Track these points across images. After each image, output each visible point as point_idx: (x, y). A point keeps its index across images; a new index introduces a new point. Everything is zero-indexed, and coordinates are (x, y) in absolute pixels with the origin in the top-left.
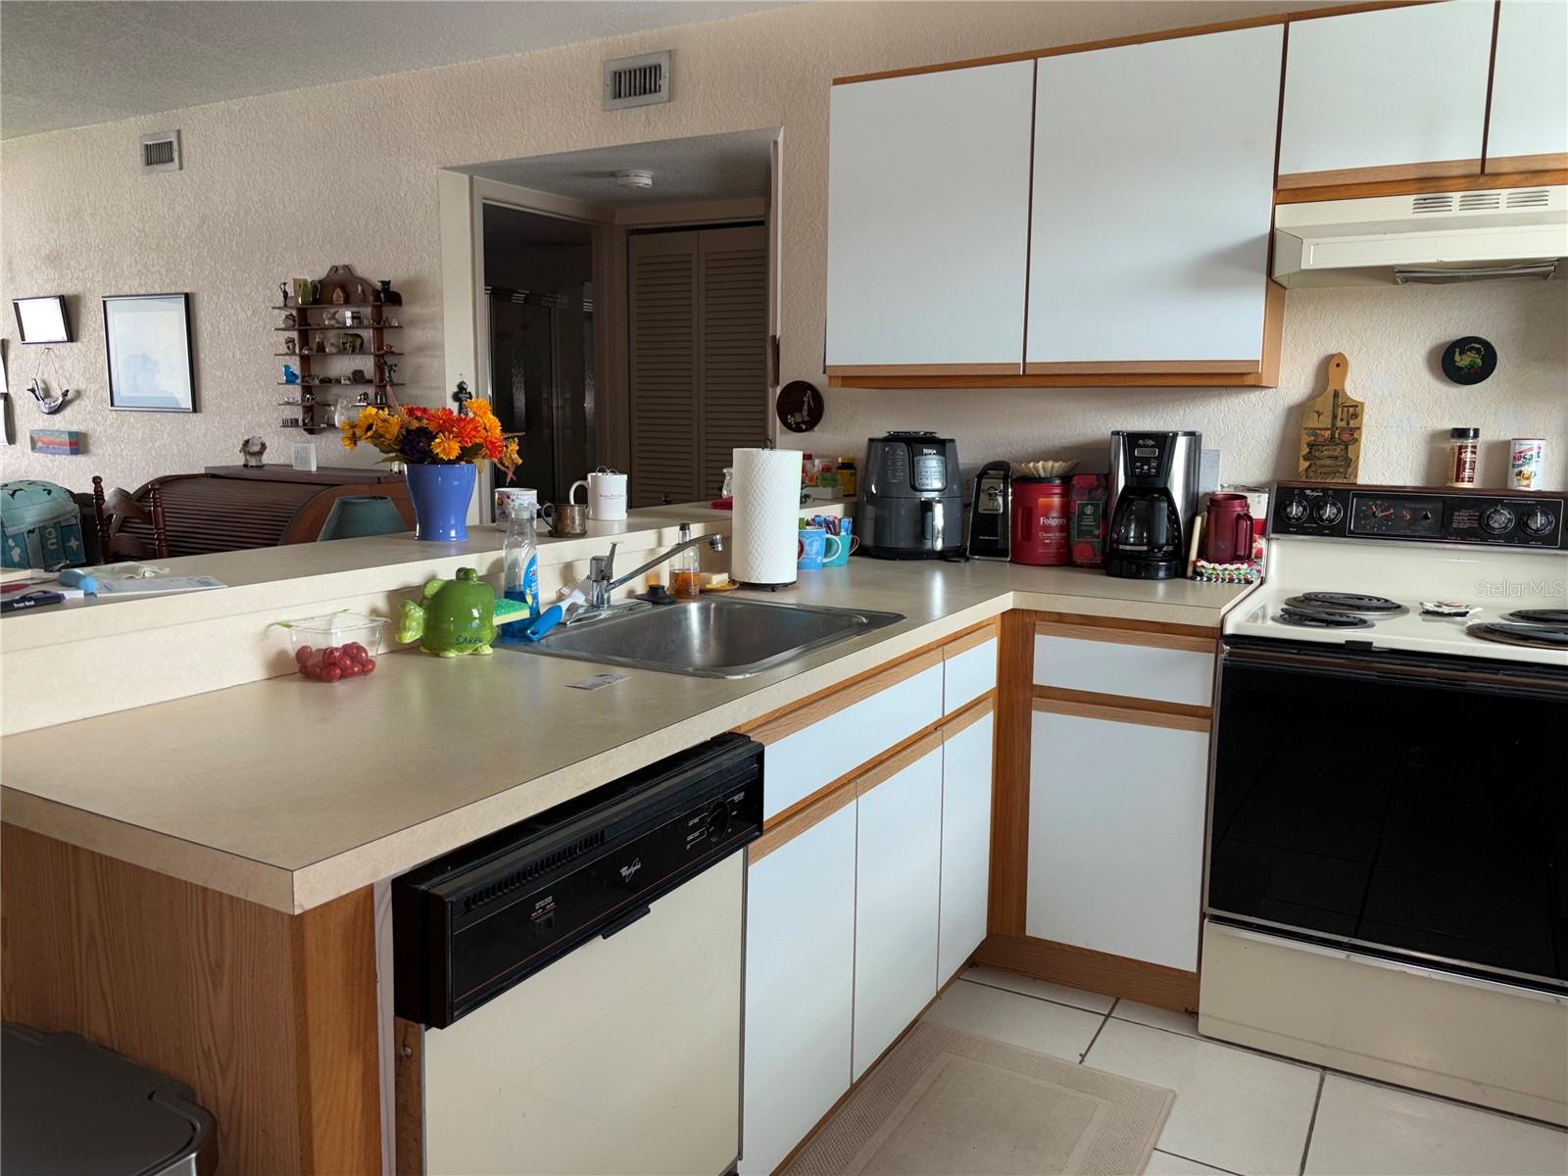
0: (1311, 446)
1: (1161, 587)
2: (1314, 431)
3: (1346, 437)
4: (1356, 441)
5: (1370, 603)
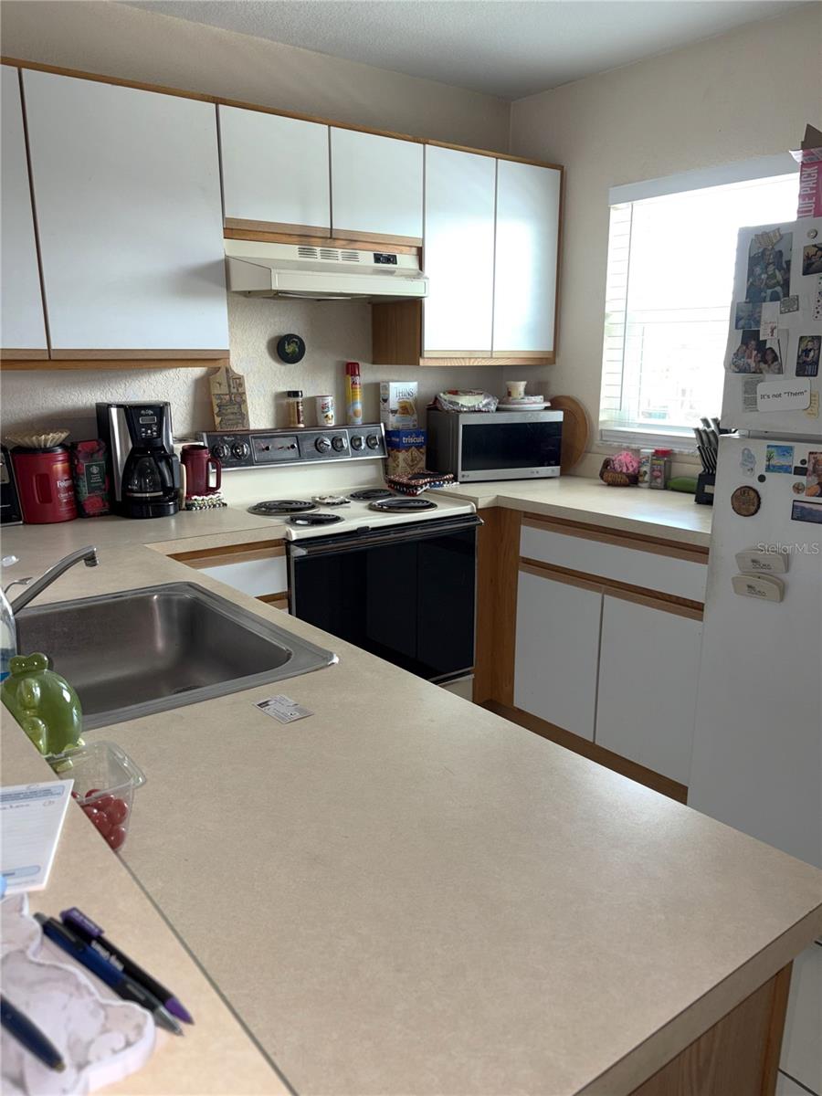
0: (219, 406)
2: (219, 396)
3: (238, 399)
4: (245, 401)
5: (299, 506)
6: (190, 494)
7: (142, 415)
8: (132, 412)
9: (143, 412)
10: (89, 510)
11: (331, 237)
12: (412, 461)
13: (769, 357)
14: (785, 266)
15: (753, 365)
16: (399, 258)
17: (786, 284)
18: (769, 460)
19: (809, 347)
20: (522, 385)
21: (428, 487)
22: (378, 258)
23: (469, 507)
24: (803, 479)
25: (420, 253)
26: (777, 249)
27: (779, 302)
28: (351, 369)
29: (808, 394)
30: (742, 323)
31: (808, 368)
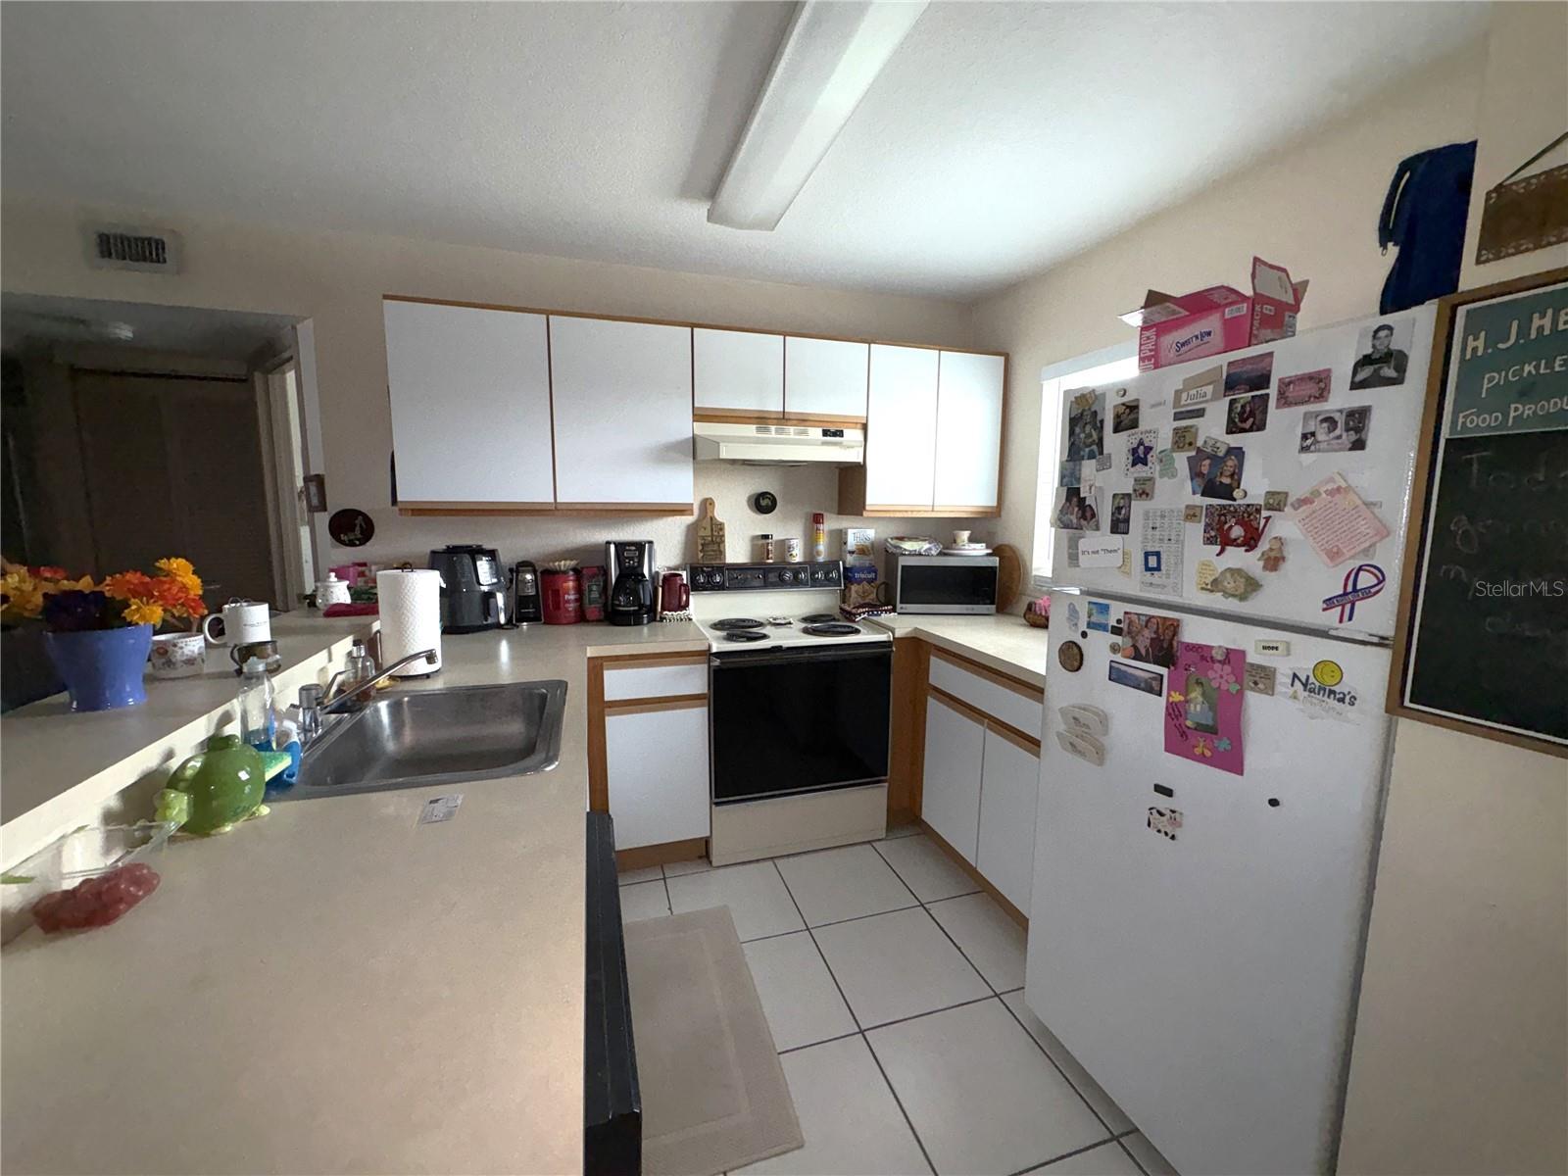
0: (702, 545)
1: (645, 629)
2: (703, 538)
3: (718, 540)
4: (724, 542)
5: (750, 624)
6: (663, 609)
7: (627, 550)
8: (621, 546)
9: (627, 548)
10: (589, 616)
11: (784, 419)
12: (864, 593)
13: (1088, 514)
14: (1099, 425)
15: (1075, 521)
16: (845, 431)
17: (1100, 443)
18: (1089, 617)
19: (1121, 505)
20: (965, 535)
21: (866, 615)
22: (826, 433)
23: (886, 635)
24: (1118, 639)
25: (865, 427)
26: (1093, 410)
27: (1094, 461)
28: (817, 519)
29: (1120, 552)
30: (1065, 480)
31: (1120, 525)
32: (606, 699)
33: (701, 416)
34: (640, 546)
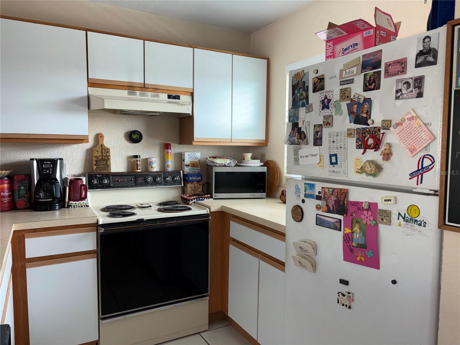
0: (96, 161)
1: (57, 213)
2: (96, 157)
3: (106, 158)
4: (109, 159)
5: (125, 207)
6: (70, 200)
7: (45, 164)
8: (40, 162)
9: (45, 162)
10: (19, 206)
11: (144, 88)
12: (195, 188)
13: (303, 136)
14: (306, 89)
15: (296, 140)
16: (181, 96)
17: (307, 98)
18: (305, 191)
19: (318, 130)
21: (195, 200)
22: (169, 97)
23: (206, 210)
24: (319, 202)
25: (192, 95)
26: (303, 81)
27: (305, 107)
28: (167, 146)
29: (318, 155)
30: (291, 119)
31: (318, 141)
32: (26, 257)
33: (92, 83)
34: (54, 162)
